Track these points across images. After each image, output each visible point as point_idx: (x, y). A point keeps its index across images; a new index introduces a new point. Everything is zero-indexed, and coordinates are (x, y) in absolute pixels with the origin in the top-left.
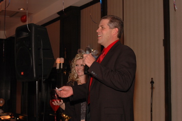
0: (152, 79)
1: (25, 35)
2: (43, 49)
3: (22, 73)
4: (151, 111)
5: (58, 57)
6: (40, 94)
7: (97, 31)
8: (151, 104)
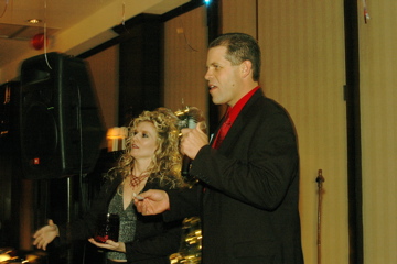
0: (320, 171)
1: (42, 76)
2: (82, 108)
3: (36, 161)
4: (319, 242)
5: (115, 126)
6: (76, 205)
7: (207, 77)
8: (319, 227)
